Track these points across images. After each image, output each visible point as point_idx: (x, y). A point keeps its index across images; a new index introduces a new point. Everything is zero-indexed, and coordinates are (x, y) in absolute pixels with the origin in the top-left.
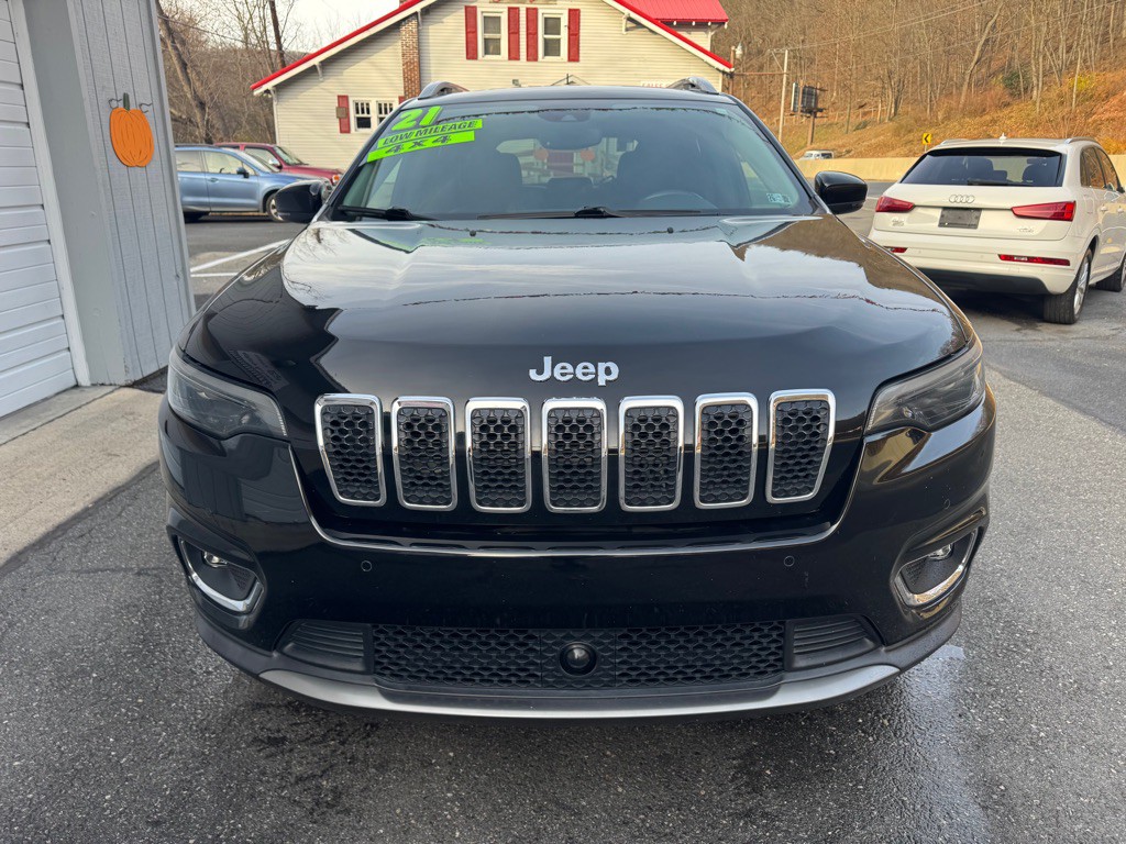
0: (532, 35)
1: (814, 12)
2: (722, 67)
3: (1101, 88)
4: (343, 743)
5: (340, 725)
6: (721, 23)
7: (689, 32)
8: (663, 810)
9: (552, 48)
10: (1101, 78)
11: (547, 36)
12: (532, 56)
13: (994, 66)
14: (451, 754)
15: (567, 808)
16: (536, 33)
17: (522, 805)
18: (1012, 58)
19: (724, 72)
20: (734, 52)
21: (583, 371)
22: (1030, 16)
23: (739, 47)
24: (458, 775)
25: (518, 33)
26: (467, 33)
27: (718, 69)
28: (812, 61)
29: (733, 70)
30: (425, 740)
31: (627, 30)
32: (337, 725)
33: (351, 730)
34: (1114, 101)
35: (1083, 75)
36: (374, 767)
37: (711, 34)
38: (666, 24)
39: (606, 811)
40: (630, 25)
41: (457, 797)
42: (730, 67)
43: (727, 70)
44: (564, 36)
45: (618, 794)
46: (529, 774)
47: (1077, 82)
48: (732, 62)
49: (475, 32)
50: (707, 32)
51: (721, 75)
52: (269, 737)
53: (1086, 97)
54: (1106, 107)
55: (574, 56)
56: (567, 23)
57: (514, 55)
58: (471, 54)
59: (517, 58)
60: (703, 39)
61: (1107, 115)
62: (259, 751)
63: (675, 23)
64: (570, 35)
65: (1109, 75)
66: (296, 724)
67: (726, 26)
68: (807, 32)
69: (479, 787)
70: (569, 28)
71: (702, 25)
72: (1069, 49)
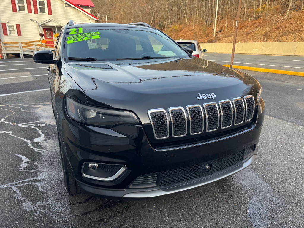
0: (35, 6)
1: (111, 6)
2: (95, 19)
3: (179, 29)
4: (122, 214)
5: (117, 210)
6: (93, 7)
7: (84, 9)
8: (212, 202)
9: (43, 10)
10: (179, 26)
11: (40, 7)
12: (36, 12)
13: (156, 22)
14: (154, 207)
15: (192, 209)
16: (37, 5)
17: (182, 212)
18: (159, 21)
19: (96, 20)
20: (98, 15)
21: (208, 96)
22: (162, 11)
23: (99, 14)
24: (161, 211)
25: (30, 5)
26: (12, 4)
27: (94, 19)
28: (112, 19)
29: (98, 20)
30: (144, 205)
31: (66, 6)
32: (116, 210)
33: (122, 210)
34: (182, 32)
35: (175, 25)
36: (137, 217)
37: (90, 10)
38: (77, 6)
39: (201, 207)
40: (67, 5)
41: (165, 216)
42: (97, 19)
43: (97, 20)
44: (46, 7)
45: (200, 202)
46: (177, 205)
47: (174, 27)
48: (97, 18)
49: (15, 3)
50: (89, 9)
51: (95, 21)
52: (99, 220)
53: (177, 30)
54: (180, 33)
55: (50, 13)
56: (46, 3)
57: (30, 11)
58: (14, 10)
59: (31, 13)
60: (88, 11)
61: (181, 35)
62: (99, 224)
63: (79, 6)
64: (48, 7)
65: (180, 26)
66: (103, 214)
67: (94, 8)
68: (110, 11)
69: (168, 212)
70: (47, 5)
71: (87, 7)
72: (171, 19)
